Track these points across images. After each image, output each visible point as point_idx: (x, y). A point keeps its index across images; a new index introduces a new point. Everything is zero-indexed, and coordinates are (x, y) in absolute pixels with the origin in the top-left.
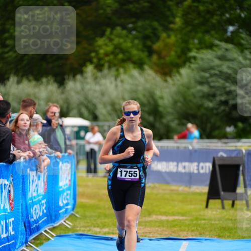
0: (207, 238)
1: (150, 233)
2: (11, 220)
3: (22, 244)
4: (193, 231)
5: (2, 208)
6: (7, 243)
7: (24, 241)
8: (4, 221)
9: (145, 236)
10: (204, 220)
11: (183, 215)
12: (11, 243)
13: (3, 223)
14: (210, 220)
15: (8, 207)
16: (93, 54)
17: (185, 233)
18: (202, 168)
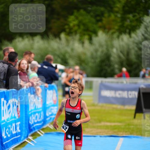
0: (135, 136)
1: (100, 133)
2: (18, 123)
3: (25, 138)
4: (126, 132)
5: (13, 116)
6: (16, 137)
7: (26, 136)
8: (14, 124)
9: (98, 134)
10: (133, 125)
11: (120, 122)
12: (18, 137)
13: (14, 125)
14: (136, 125)
15: (16, 115)
16: (66, 27)
17: (121, 133)
18: (130, 94)
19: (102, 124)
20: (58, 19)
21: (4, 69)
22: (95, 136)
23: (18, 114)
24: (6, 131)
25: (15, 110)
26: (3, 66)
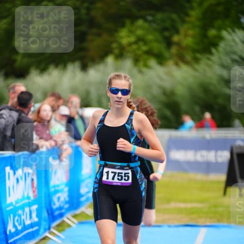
0: (225, 224)
1: (169, 220)
2: (35, 207)
3: (45, 231)
4: (211, 218)
5: (26, 196)
6: (31, 230)
7: (47, 227)
8: (28, 208)
9: (164, 223)
10: (222, 206)
11: (201, 202)
12: (34, 229)
13: (27, 210)
14: (228, 207)
15: (31, 195)
16: (114, 45)
17: (203, 220)
18: (220, 157)
19: (173, 205)
20: (99, 35)
21: (12, 120)
22: (159, 226)
23: (34, 192)
24: (14, 220)
25: (28, 185)
26: (10, 116)
